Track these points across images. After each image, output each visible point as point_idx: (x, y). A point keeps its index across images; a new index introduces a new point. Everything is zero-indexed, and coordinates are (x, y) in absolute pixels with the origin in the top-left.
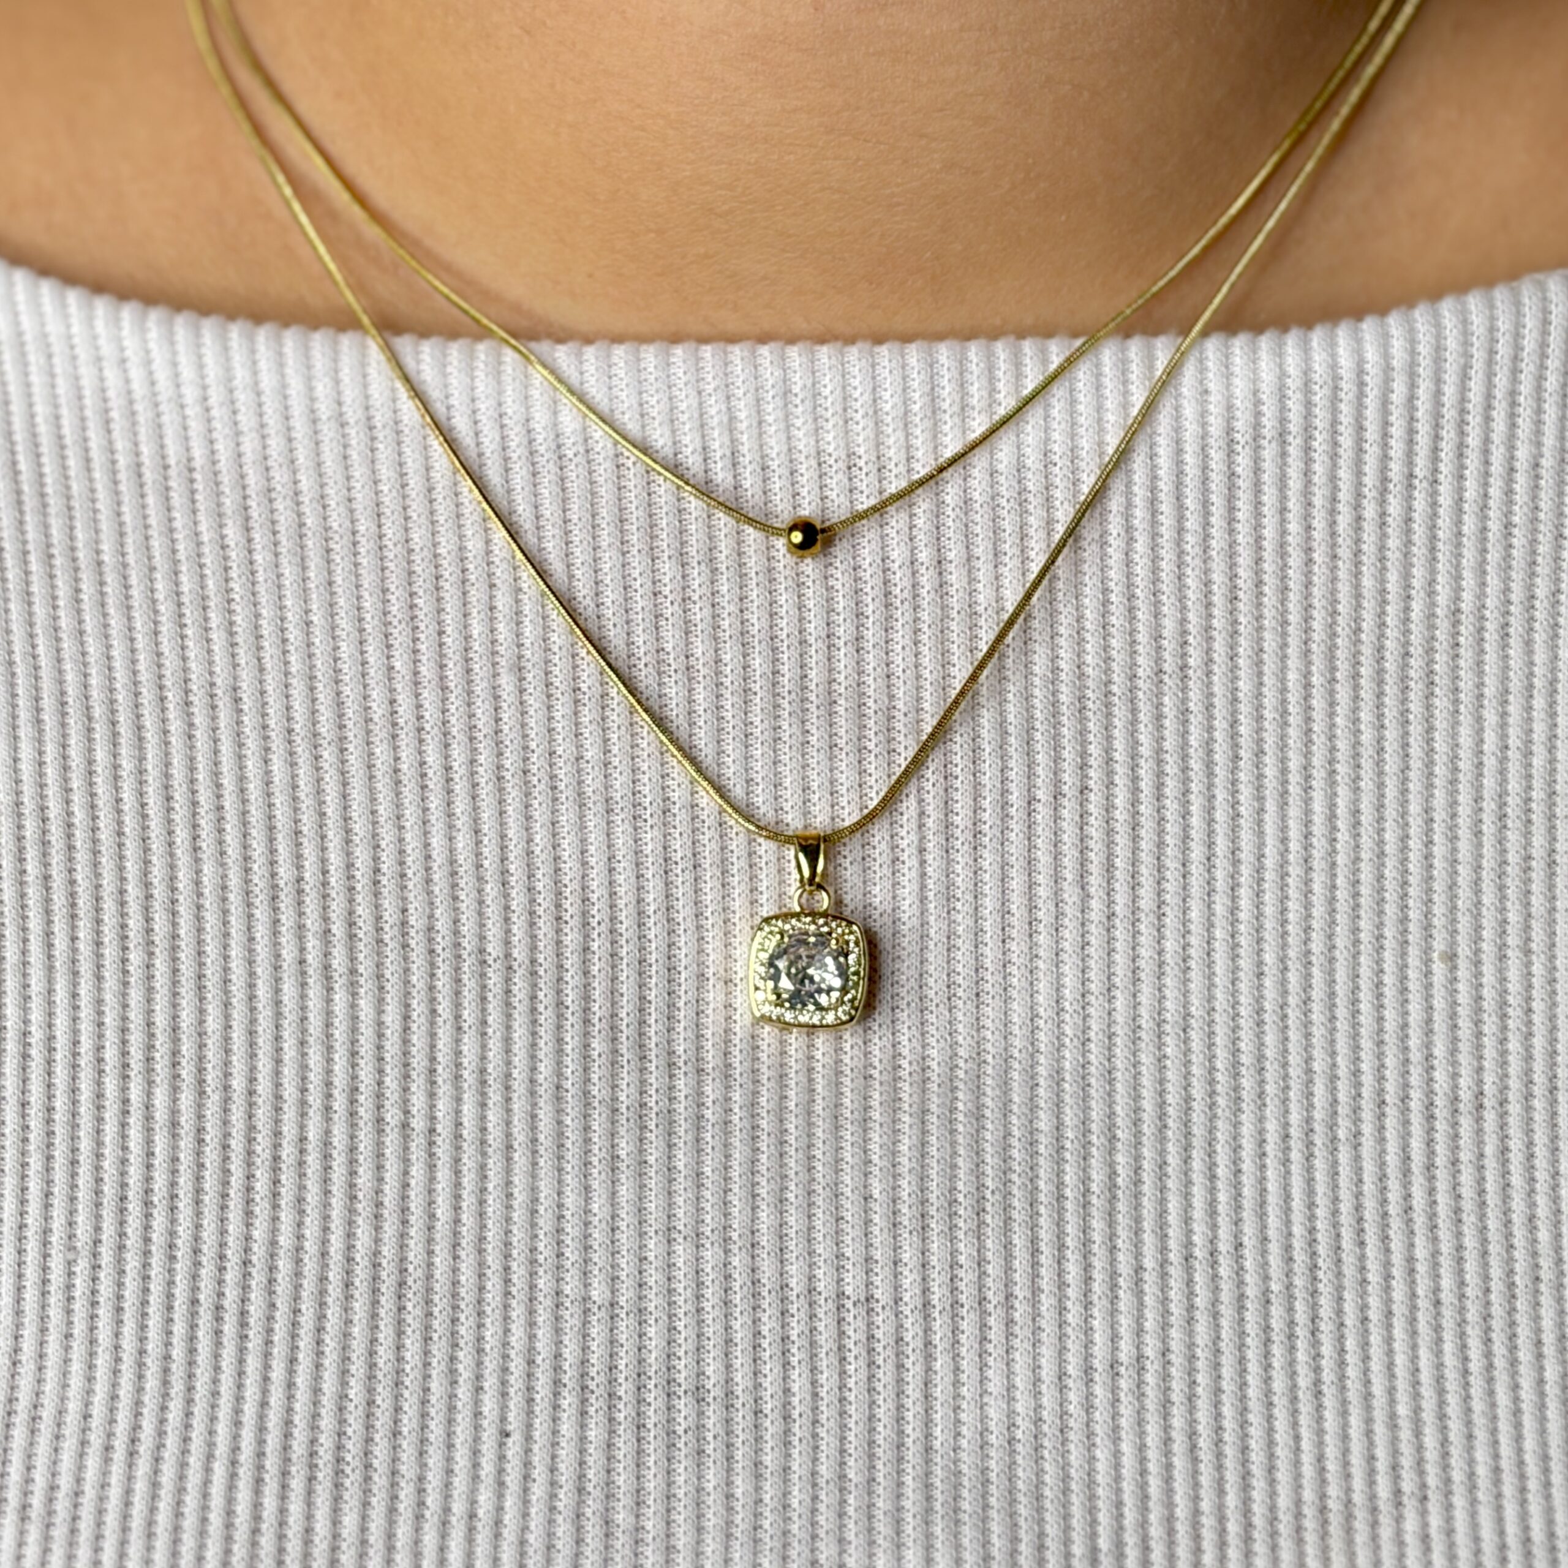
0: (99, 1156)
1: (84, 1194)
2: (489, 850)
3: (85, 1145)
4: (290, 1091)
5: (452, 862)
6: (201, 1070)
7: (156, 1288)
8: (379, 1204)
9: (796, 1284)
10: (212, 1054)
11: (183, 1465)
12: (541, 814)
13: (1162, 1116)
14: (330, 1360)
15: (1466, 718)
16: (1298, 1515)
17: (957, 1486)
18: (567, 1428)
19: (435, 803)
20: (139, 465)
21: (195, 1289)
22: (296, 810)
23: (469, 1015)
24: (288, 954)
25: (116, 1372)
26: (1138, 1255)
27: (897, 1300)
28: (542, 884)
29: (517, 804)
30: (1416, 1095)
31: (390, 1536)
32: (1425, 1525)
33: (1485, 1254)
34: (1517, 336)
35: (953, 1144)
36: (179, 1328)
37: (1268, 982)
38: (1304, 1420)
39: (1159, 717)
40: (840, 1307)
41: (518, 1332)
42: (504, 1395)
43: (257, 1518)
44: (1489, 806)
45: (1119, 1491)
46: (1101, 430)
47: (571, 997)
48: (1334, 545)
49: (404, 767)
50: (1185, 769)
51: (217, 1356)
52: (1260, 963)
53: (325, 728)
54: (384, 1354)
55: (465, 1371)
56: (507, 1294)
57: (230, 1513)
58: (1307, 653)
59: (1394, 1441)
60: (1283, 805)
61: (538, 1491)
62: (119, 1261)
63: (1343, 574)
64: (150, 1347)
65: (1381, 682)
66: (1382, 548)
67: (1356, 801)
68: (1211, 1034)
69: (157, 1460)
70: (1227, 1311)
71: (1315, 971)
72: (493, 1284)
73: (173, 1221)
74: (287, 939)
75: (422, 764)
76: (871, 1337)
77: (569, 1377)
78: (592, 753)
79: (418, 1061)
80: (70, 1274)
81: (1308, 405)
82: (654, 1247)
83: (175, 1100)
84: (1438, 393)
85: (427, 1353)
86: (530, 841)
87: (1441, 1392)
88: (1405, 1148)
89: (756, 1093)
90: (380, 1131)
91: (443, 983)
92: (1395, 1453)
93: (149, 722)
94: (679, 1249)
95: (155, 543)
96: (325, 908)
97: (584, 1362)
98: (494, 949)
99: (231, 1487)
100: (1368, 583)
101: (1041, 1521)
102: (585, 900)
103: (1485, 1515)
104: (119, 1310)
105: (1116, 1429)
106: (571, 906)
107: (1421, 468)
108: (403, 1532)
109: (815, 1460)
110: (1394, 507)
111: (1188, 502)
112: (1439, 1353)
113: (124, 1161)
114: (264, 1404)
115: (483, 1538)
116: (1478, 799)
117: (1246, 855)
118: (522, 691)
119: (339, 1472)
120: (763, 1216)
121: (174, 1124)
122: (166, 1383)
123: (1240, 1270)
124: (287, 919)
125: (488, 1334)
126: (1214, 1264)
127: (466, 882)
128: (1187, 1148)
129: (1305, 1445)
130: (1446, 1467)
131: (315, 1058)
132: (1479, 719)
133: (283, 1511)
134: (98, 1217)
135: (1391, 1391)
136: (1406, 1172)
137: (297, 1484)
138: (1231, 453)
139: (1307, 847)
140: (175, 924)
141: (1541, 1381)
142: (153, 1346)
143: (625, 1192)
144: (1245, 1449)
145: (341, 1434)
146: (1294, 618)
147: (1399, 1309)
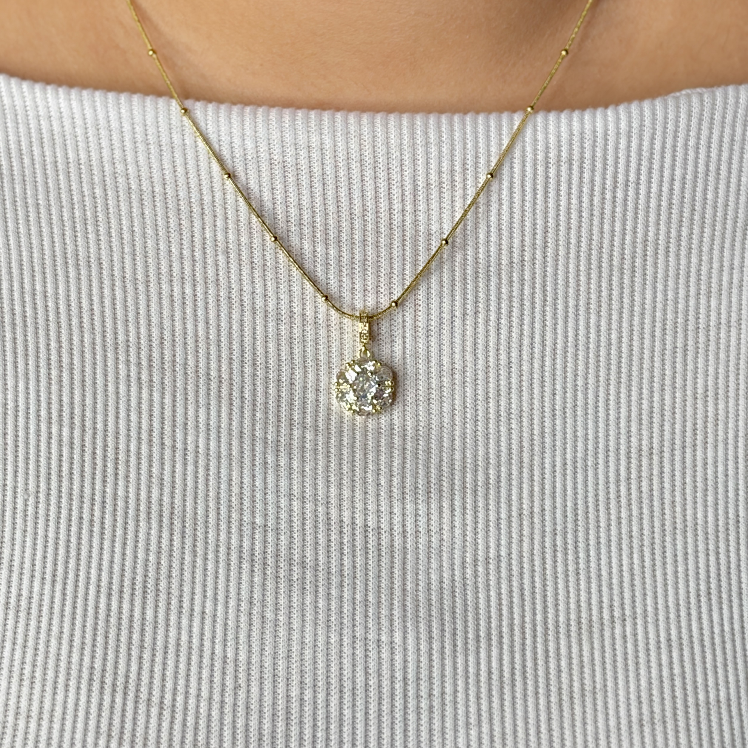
0: (38, 456)
1: (32, 472)
2: (213, 331)
3: (32, 451)
4: (123, 431)
5: (196, 336)
6: (83, 421)
7: (64, 513)
8: (162, 479)
9: (346, 520)
10: (88, 414)
11: (76, 586)
12: (235, 316)
13: (510, 454)
14: (141, 545)
15: (649, 287)
16: (568, 625)
17: (418, 606)
18: (245, 577)
19: (189, 310)
20: (56, 162)
21: (81, 513)
22: (126, 311)
23: (202, 401)
24: (123, 373)
25: (46, 547)
26: (498, 513)
27: (391, 529)
28: (236, 346)
29: (226, 312)
30: (623, 447)
31: (168, 620)
32: (624, 631)
33: (652, 517)
34: (677, 121)
35: (417, 463)
36: (74, 529)
37: (558, 397)
38: (571, 584)
39: (511, 282)
40: (366, 531)
41: (223, 536)
42: (217, 562)
43: (109, 610)
44: (658, 325)
45: (489, 612)
46: (489, 156)
47: (247, 394)
48: (592, 210)
49: (175, 295)
50: (522, 305)
51: (91, 541)
52: (554, 389)
53: (140, 276)
54: (165, 542)
55: (200, 551)
56: (219, 519)
57: (97, 607)
58: (578, 257)
59: (611, 595)
60: (566, 322)
61: (232, 603)
62: (48, 500)
63: (596, 222)
64: (61, 536)
65: (611, 270)
66: (614, 212)
67: (599, 321)
68: (532, 419)
69: (65, 584)
70: (537, 537)
71: (579, 393)
72: (212, 515)
73: (72, 484)
74: (122, 366)
75: (184, 293)
76: (379, 544)
77: (246, 555)
78: (259, 290)
79: (179, 419)
80: (26, 505)
81: (582, 148)
82: (283, 502)
83: (72, 433)
84: (640, 145)
85: (183, 543)
86: (230, 328)
87: (632, 575)
88: (618, 470)
89: (329, 438)
90: (163, 449)
91: (191, 388)
92: (611, 600)
93: (60, 272)
94: (295, 503)
95: (63, 196)
96: (139, 353)
97: (252, 549)
98: (213, 373)
99: (98, 597)
100: (606, 227)
101: (455, 623)
102: (254, 354)
103: (651, 629)
104: (48, 520)
105: (488, 585)
106: (248, 356)
107: (632, 177)
108: (173, 618)
109: (354, 593)
110: (620, 194)
111: (527, 189)
112: (631, 558)
113: (49, 458)
114: (112, 562)
115: (208, 621)
116: (654, 321)
117: (549, 343)
118: (228, 263)
119: (145, 592)
120: (332, 490)
121: (72, 443)
122: (68, 552)
123: (543, 521)
124: (122, 358)
125: (210, 536)
126: (532, 517)
127: (202, 344)
128: (521, 467)
129: (572, 595)
130: (634, 607)
131: (134, 417)
132: (655, 288)
133: (120, 607)
134: (38, 481)
135: (610, 573)
136: (618, 481)
137: (126, 596)
138: (547, 167)
139: (577, 340)
140: (72, 359)
141: (676, 572)
142: (62, 536)
143: (271, 479)
144: (545, 596)
145: (146, 576)
146: (573, 241)
147: (614, 539)
